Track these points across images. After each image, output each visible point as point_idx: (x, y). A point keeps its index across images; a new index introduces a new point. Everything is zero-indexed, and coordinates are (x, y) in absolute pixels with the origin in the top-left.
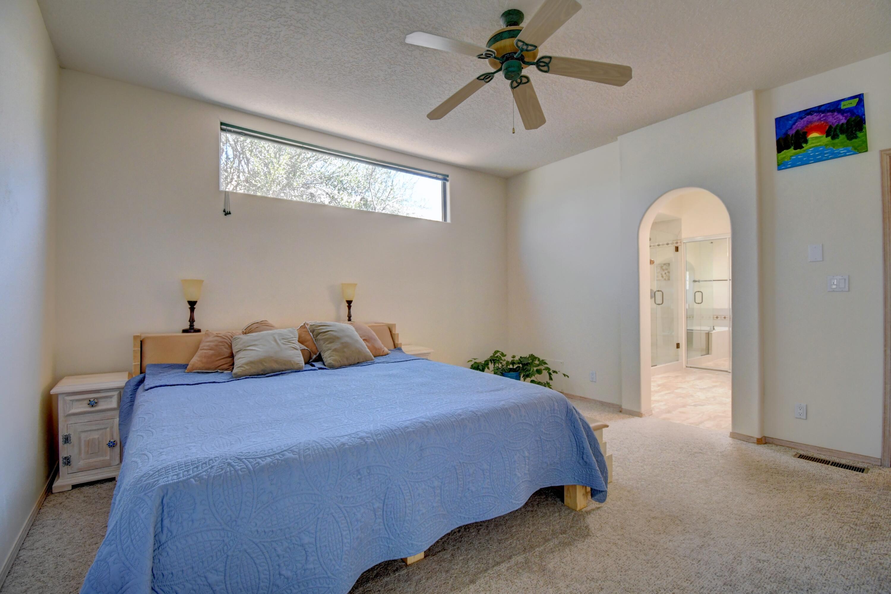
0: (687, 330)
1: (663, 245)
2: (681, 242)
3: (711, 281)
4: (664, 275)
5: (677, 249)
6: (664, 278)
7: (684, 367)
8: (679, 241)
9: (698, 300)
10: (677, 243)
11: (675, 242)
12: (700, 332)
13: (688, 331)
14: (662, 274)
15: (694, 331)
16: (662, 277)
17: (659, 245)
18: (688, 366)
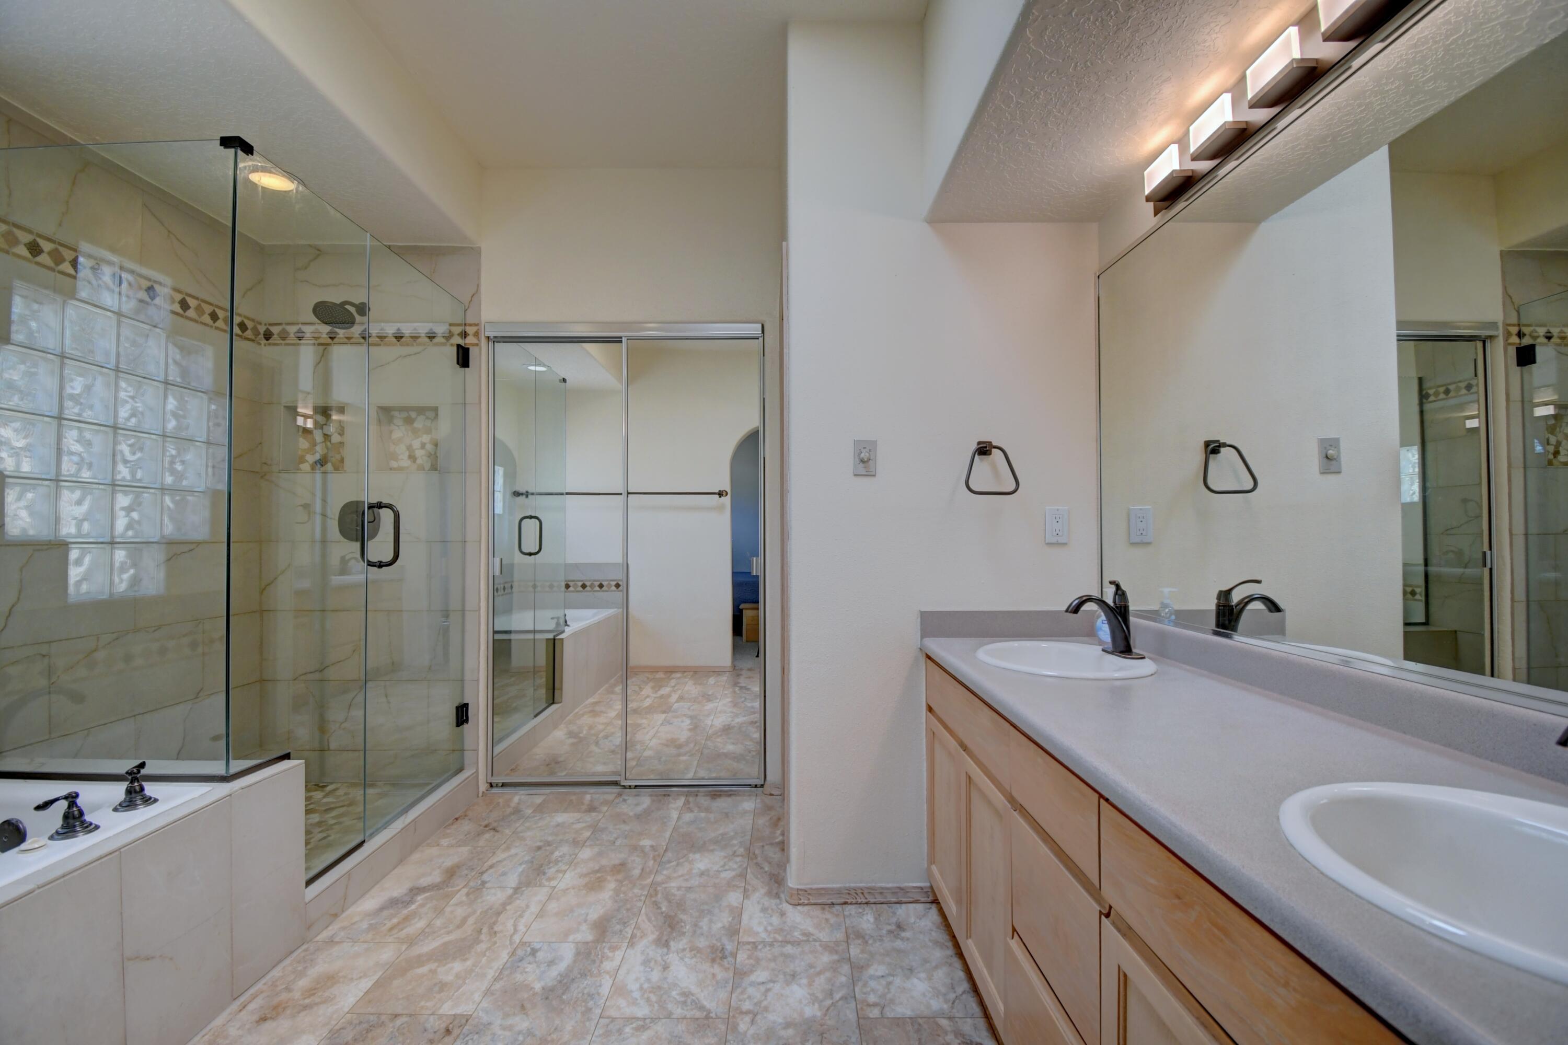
0: (495, 632)
1: (415, 338)
2: (477, 334)
3: (562, 494)
4: (419, 453)
5: (463, 358)
6: (419, 461)
7: (483, 787)
8: (470, 330)
9: (530, 544)
10: (464, 335)
11: (457, 330)
12: (531, 636)
13: (497, 637)
14: (409, 448)
15: (513, 637)
16: (412, 458)
17: (399, 337)
18: (495, 780)
